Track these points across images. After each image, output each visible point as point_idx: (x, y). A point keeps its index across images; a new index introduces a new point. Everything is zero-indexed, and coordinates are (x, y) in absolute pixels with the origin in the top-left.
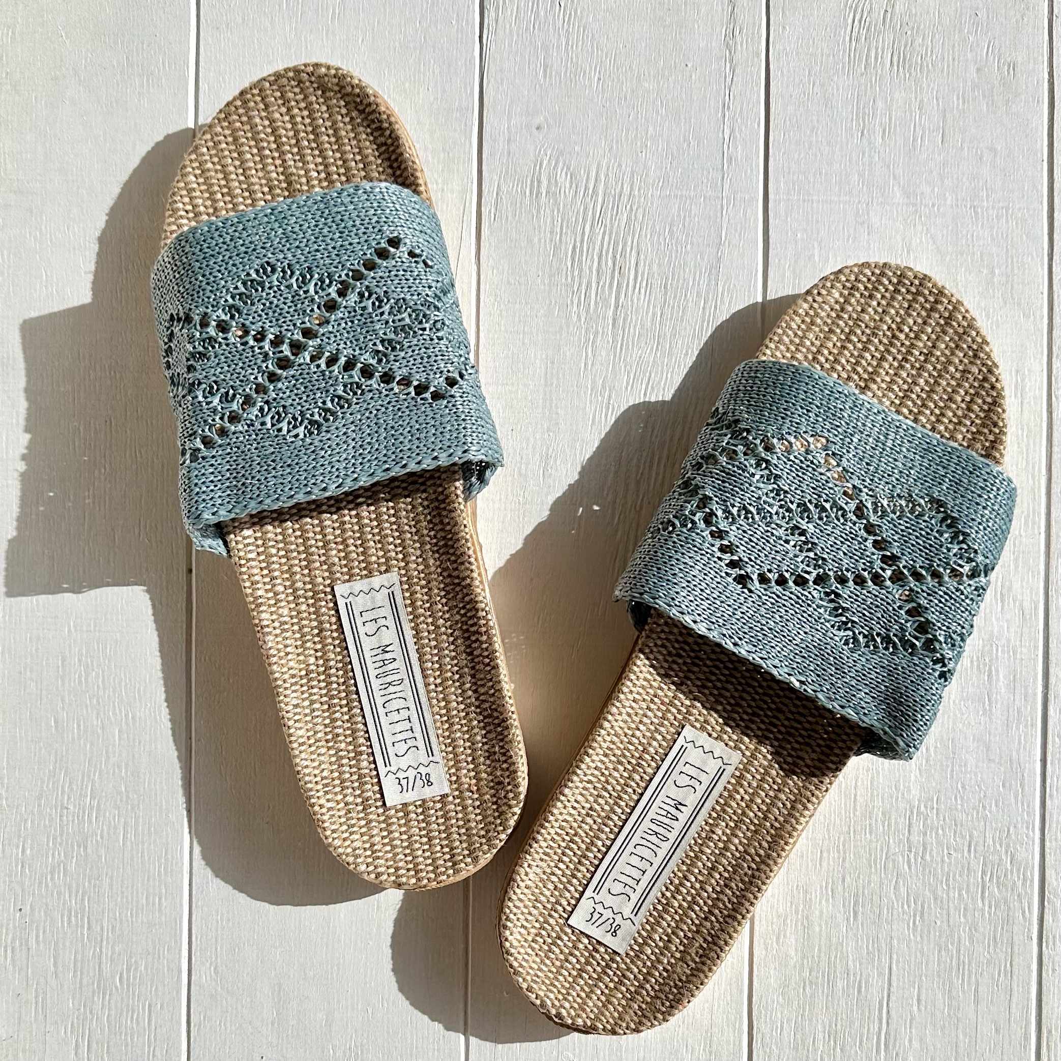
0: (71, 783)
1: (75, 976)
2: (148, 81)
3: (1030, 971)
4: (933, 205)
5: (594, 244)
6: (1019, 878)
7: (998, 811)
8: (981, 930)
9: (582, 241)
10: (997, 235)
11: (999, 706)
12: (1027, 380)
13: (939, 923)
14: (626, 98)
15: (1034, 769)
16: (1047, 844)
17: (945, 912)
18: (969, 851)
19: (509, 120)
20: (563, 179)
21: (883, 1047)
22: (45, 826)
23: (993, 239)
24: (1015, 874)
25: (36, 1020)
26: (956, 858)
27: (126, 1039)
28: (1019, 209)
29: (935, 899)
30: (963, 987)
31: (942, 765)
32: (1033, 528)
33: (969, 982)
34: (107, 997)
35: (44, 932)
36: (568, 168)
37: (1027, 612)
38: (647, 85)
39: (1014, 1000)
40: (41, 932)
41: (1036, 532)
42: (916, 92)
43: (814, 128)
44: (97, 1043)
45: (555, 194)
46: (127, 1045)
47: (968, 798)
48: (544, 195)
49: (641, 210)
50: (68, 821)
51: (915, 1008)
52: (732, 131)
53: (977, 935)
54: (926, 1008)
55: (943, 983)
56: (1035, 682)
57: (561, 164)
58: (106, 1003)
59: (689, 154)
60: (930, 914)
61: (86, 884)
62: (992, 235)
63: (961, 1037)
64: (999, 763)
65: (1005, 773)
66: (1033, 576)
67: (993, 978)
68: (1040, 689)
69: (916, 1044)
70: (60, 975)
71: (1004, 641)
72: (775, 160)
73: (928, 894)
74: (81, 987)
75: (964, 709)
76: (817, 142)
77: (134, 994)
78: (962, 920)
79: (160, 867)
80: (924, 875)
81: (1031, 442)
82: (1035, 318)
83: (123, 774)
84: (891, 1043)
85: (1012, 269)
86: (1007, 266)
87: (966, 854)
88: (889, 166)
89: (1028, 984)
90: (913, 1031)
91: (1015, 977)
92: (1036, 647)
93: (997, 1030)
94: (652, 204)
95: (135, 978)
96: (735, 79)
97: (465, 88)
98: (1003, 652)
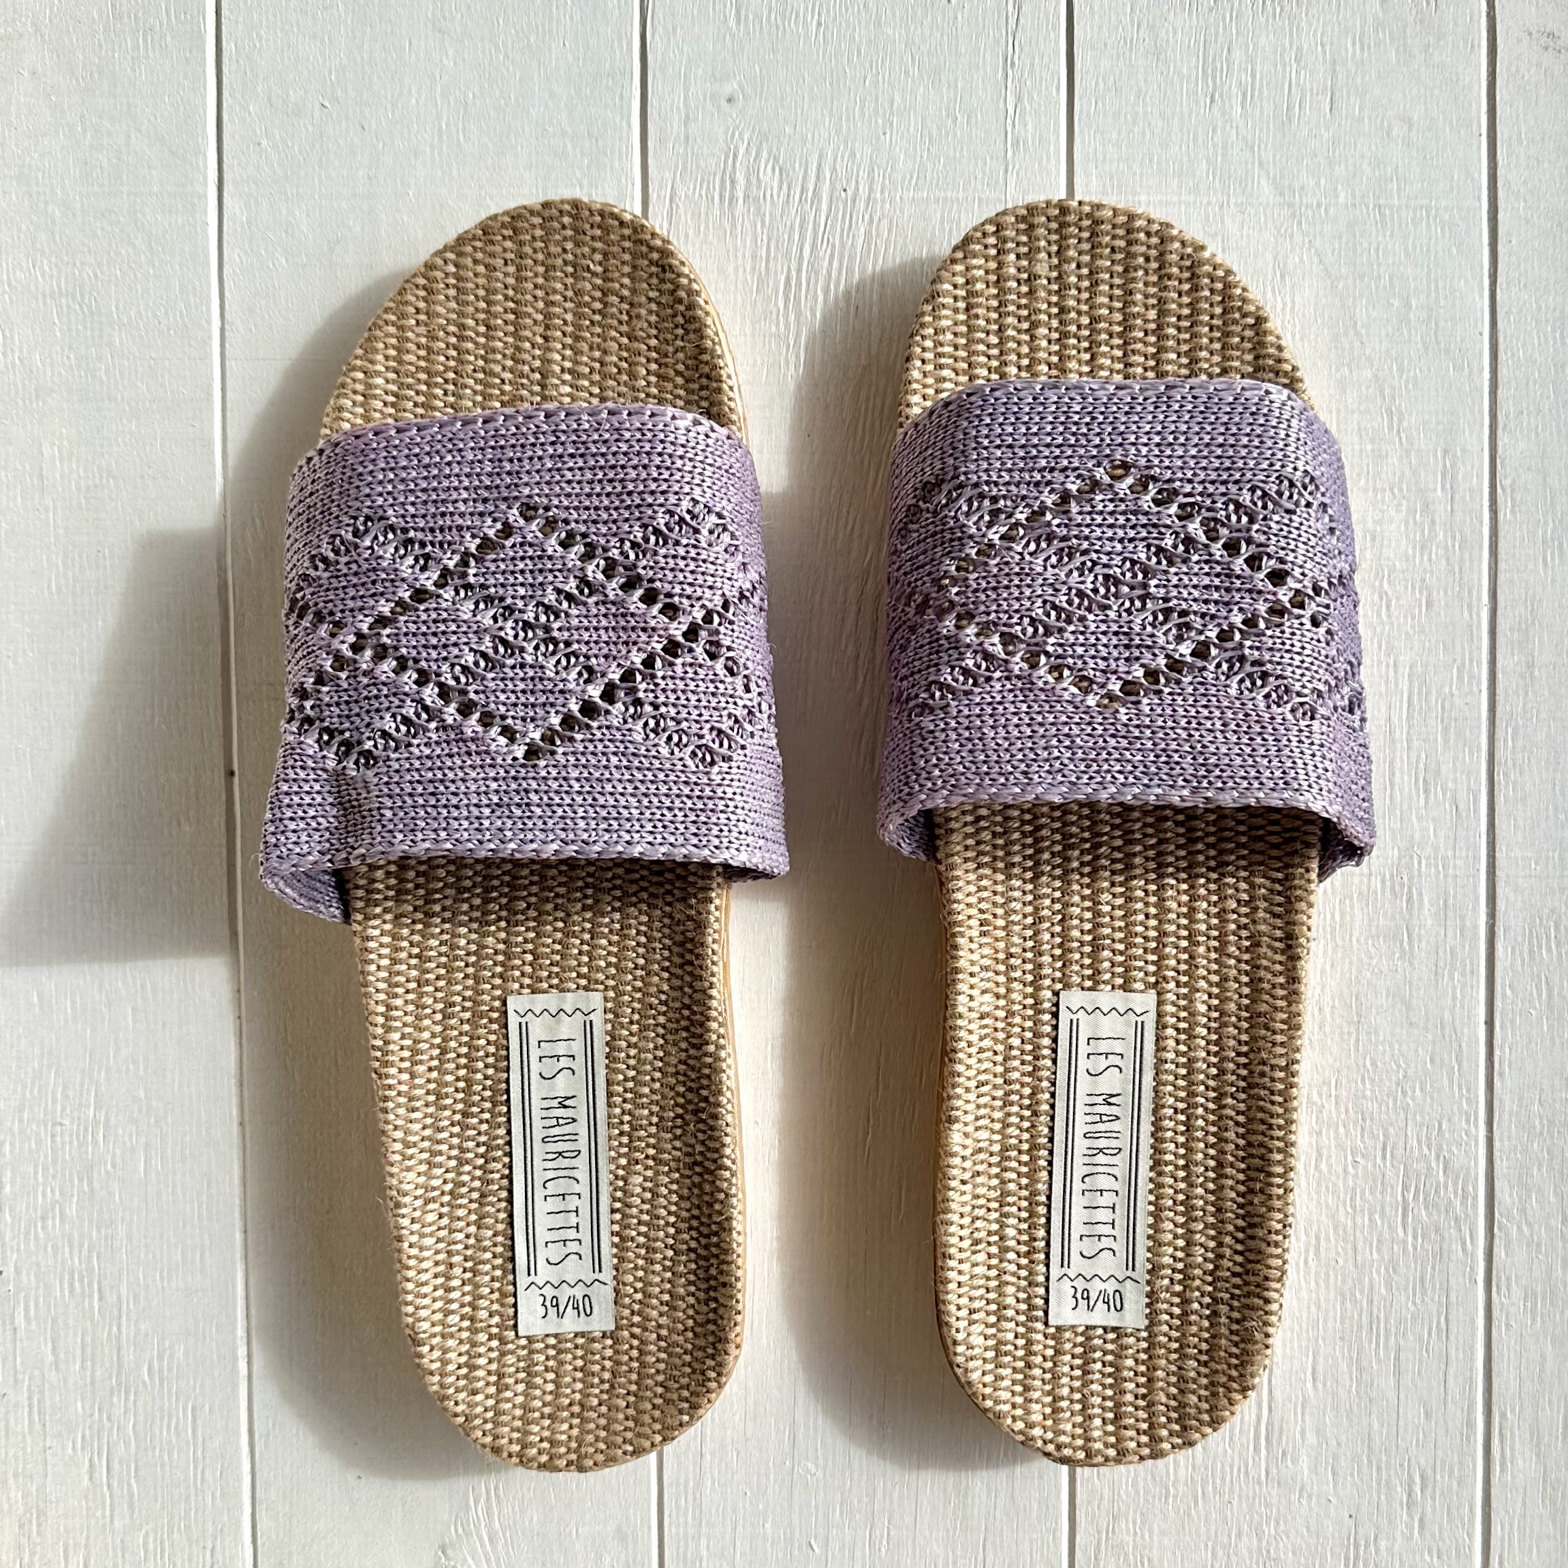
0: (65, 1088)
1: (83, 1367)
2: (145, 40)
3: (1474, 1329)
4: (1319, 205)
5: (817, 274)
6: (1456, 1194)
7: (1424, 1099)
8: (1403, 1270)
9: (799, 270)
10: (1415, 248)
11: (1423, 944)
12: (1460, 464)
13: (1341, 1262)
14: (859, 53)
15: (1476, 1035)
16: (1497, 1144)
17: (1349, 1246)
18: (1384, 1157)
19: (686, 90)
20: (769, 177)
21: (1263, 1442)
22: (30, 1151)
23: (1407, 254)
24: (1450, 1188)
25: (30, 1432)
26: (1365, 1168)
27: (161, 1457)
28: (1446, 208)
29: (1336, 1228)
30: (1377, 1354)
31: (1342, 1033)
32: (1470, 683)
33: (1386, 1347)
34: (132, 1397)
35: (36, 1304)
36: (776, 159)
37: (1461, 807)
38: (890, 32)
39: (1451, 1371)
40: (32, 1304)
41: (1475, 689)
42: (1291, 35)
43: (1140, 91)
44: (120, 1462)
45: (756, 199)
46: (163, 1465)
47: (1381, 1080)
48: (741, 201)
49: (885, 222)
50: (63, 1143)
51: (1309, 1385)
52: (1019, 99)
53: (1396, 1278)
54: (1325, 1385)
55: (1350, 1350)
56: (1475, 909)
57: (765, 155)
58: (131, 1405)
59: (955, 135)
60: (1327, 1249)
61: (94, 1234)
62: (1406, 250)
63: (1376, 1426)
64: (1426, 1029)
65: (1434, 1042)
66: (1471, 752)
67: (1421, 1339)
68: (1483, 919)
69: (1311, 1438)
70: (62, 1366)
71: (1429, 850)
72: (1083, 142)
73: (1324, 1218)
74: (93, 1382)
75: (1373, 950)
76: (1146, 113)
77: (169, 1392)
78: (1375, 1256)
79: (200, 1207)
80: (1318, 1193)
81: (1467, 556)
82: (1470, 372)
83: (141, 1073)
84: (1276, 1436)
85: (1437, 298)
86: (1429, 295)
87: (1379, 1161)
88: (1252, 148)
89: (1472, 1349)
90: (1307, 1418)
91: (1452, 1338)
92: (1476, 858)
93: (1428, 1415)
94: (902, 211)
95: (170, 1369)
96: (1022, 20)
97: (620, 42)
98: (1428, 865)
